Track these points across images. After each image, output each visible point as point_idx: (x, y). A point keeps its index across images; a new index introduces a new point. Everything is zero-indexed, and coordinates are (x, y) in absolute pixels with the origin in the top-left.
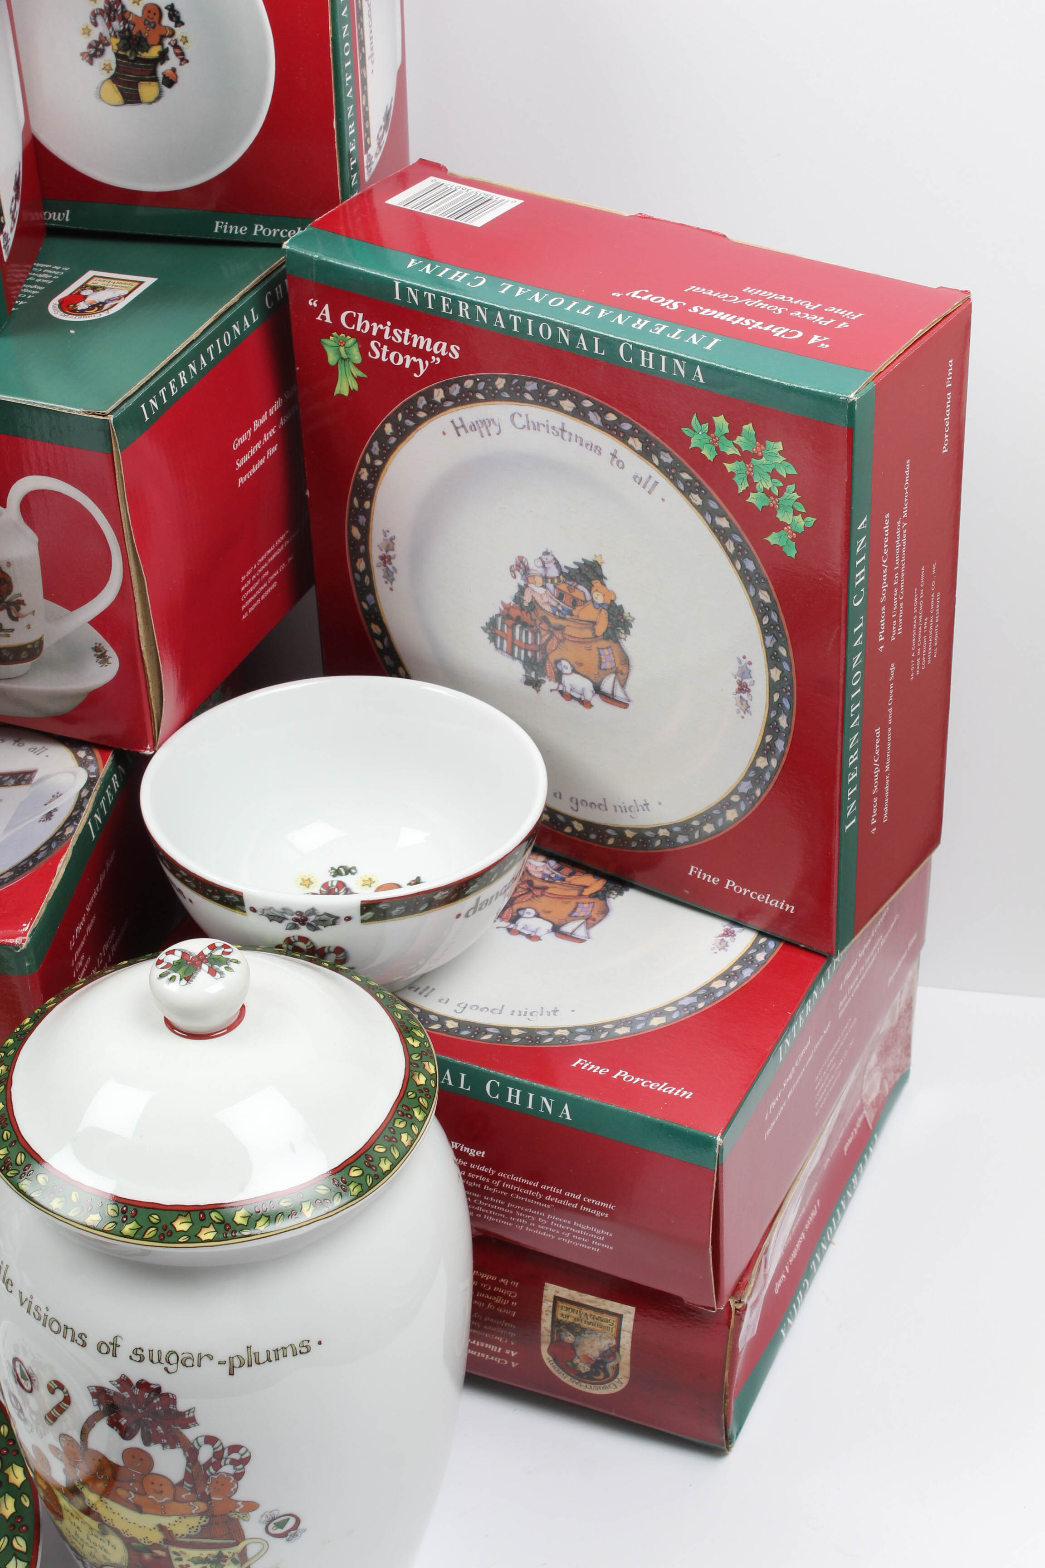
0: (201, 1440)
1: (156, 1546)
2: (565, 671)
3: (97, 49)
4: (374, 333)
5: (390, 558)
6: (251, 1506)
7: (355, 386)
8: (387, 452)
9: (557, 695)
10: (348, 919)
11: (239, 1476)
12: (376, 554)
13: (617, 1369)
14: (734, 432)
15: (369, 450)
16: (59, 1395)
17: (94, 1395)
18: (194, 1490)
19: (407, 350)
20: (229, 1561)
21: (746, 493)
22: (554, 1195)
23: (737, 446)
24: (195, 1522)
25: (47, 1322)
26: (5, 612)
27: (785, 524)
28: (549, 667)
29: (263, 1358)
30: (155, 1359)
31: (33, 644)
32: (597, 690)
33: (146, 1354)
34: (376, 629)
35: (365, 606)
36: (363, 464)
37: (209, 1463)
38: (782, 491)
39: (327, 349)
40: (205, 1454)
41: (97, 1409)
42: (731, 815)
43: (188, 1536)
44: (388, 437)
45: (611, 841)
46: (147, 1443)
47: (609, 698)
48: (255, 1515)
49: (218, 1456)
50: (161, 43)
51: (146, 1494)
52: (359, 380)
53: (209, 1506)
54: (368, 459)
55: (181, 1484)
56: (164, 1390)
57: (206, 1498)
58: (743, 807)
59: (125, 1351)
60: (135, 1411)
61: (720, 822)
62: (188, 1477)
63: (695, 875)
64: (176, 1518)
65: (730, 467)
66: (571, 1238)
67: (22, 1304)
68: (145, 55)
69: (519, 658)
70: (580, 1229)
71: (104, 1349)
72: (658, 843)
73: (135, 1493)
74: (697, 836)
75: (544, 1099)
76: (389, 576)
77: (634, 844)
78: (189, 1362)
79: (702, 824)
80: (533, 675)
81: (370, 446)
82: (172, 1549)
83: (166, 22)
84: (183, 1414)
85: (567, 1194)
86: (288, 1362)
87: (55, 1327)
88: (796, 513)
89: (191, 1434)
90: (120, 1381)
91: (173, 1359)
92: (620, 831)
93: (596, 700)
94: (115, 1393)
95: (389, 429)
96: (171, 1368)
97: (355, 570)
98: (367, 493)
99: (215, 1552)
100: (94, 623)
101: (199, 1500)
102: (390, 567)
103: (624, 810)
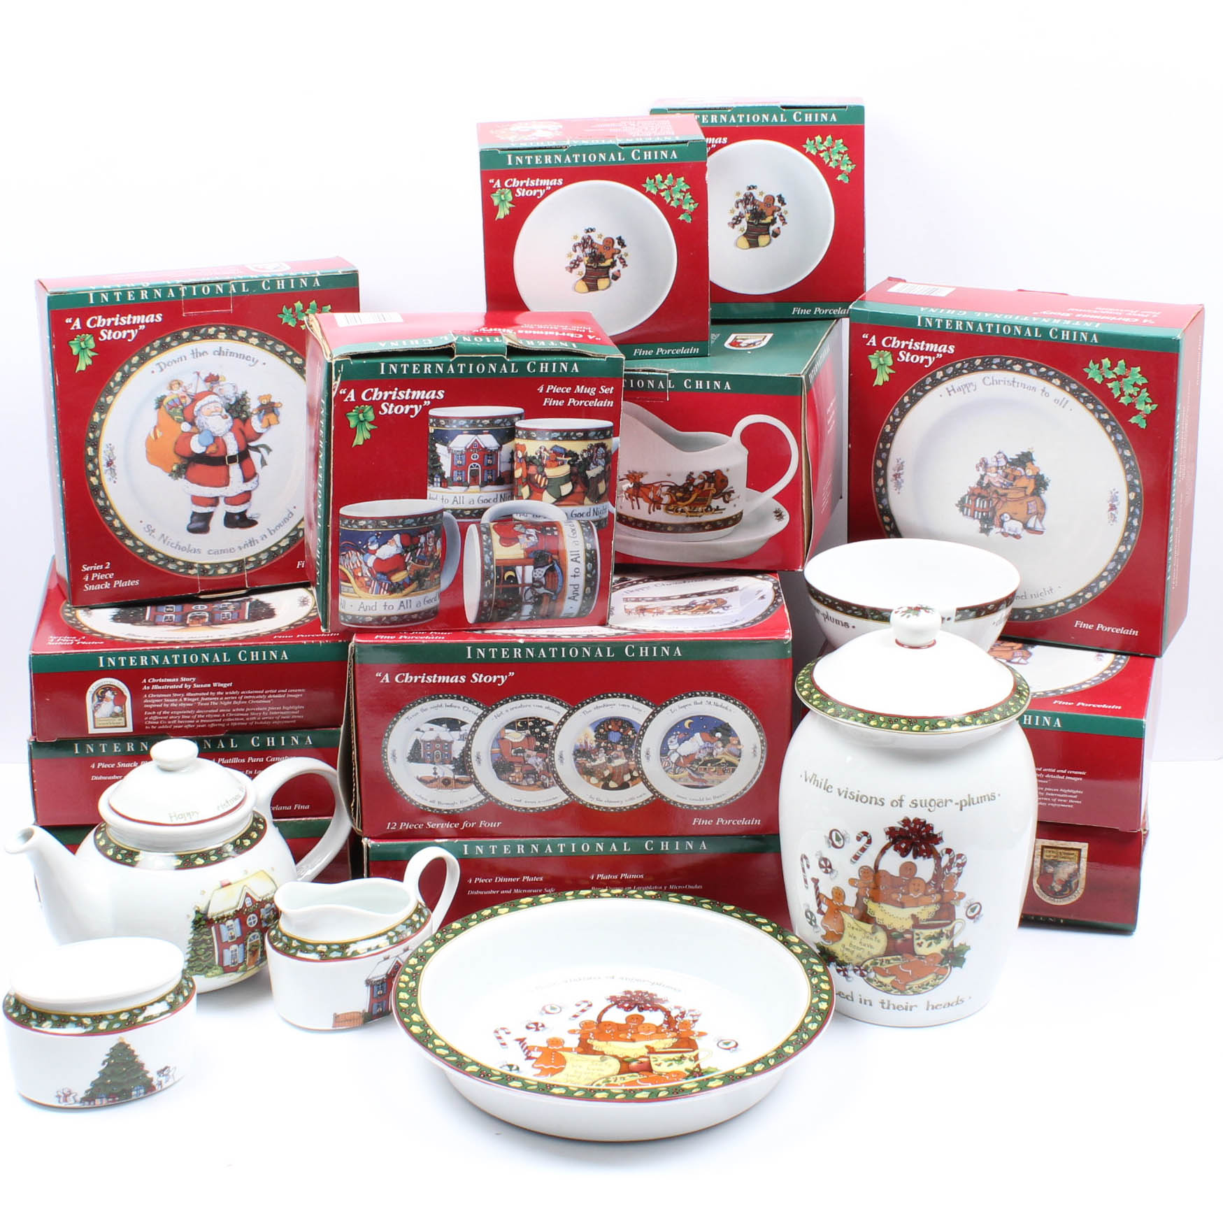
0: (944, 851)
1: (907, 931)
2: (1006, 520)
3: (737, 220)
4: (902, 347)
5: (900, 474)
6: (962, 895)
7: (887, 379)
8: (904, 412)
9: (1000, 534)
10: (949, 619)
11: (959, 875)
12: (891, 472)
13: (1077, 884)
14: (1114, 365)
15: (892, 414)
16: (865, 839)
17: (887, 833)
18: (936, 886)
19: (920, 353)
20: (944, 937)
21: (1119, 398)
22: (1051, 773)
23: (1115, 373)
24: (933, 908)
25: (858, 798)
26: (722, 499)
27: (1140, 411)
28: (996, 521)
29: (975, 801)
30: (923, 805)
31: (736, 515)
32: (1025, 527)
33: (918, 803)
34: (886, 519)
35: (881, 507)
36: (888, 423)
37: (946, 866)
38: (1139, 393)
39: (871, 360)
40: (945, 860)
41: (888, 841)
42: (1103, 584)
43: (928, 920)
44: (906, 404)
45: (1028, 617)
46: (915, 857)
47: (1032, 531)
48: (963, 903)
49: (951, 861)
50: (773, 215)
51: (909, 893)
52: (890, 375)
53: (942, 896)
54: (891, 419)
55: (929, 883)
56: (927, 823)
57: (941, 891)
58: (1110, 579)
59: (906, 803)
60: (910, 838)
61: (1096, 590)
62: (935, 877)
63: (1078, 626)
64: (922, 907)
65: (1110, 385)
66: (1057, 802)
67: (840, 794)
68: (763, 221)
69: (977, 518)
70: (1063, 793)
71: (895, 804)
72: (1057, 611)
73: (903, 894)
74: (1081, 602)
75: (1045, 718)
76: (898, 486)
77: (1042, 616)
78: (941, 805)
79: (1084, 594)
80: (986, 526)
81: (894, 411)
82: (917, 931)
83: (777, 204)
84: (936, 835)
85: (1058, 771)
86: (986, 804)
87: (864, 799)
88: (1146, 403)
89: (939, 848)
90: (903, 821)
91: (933, 803)
92: (1033, 609)
93: (1024, 533)
94: (901, 829)
95: (906, 399)
96: (932, 809)
97: (876, 486)
98: (889, 439)
99: (938, 930)
100: (775, 497)
101: (937, 892)
102: (899, 480)
103: (1036, 596)
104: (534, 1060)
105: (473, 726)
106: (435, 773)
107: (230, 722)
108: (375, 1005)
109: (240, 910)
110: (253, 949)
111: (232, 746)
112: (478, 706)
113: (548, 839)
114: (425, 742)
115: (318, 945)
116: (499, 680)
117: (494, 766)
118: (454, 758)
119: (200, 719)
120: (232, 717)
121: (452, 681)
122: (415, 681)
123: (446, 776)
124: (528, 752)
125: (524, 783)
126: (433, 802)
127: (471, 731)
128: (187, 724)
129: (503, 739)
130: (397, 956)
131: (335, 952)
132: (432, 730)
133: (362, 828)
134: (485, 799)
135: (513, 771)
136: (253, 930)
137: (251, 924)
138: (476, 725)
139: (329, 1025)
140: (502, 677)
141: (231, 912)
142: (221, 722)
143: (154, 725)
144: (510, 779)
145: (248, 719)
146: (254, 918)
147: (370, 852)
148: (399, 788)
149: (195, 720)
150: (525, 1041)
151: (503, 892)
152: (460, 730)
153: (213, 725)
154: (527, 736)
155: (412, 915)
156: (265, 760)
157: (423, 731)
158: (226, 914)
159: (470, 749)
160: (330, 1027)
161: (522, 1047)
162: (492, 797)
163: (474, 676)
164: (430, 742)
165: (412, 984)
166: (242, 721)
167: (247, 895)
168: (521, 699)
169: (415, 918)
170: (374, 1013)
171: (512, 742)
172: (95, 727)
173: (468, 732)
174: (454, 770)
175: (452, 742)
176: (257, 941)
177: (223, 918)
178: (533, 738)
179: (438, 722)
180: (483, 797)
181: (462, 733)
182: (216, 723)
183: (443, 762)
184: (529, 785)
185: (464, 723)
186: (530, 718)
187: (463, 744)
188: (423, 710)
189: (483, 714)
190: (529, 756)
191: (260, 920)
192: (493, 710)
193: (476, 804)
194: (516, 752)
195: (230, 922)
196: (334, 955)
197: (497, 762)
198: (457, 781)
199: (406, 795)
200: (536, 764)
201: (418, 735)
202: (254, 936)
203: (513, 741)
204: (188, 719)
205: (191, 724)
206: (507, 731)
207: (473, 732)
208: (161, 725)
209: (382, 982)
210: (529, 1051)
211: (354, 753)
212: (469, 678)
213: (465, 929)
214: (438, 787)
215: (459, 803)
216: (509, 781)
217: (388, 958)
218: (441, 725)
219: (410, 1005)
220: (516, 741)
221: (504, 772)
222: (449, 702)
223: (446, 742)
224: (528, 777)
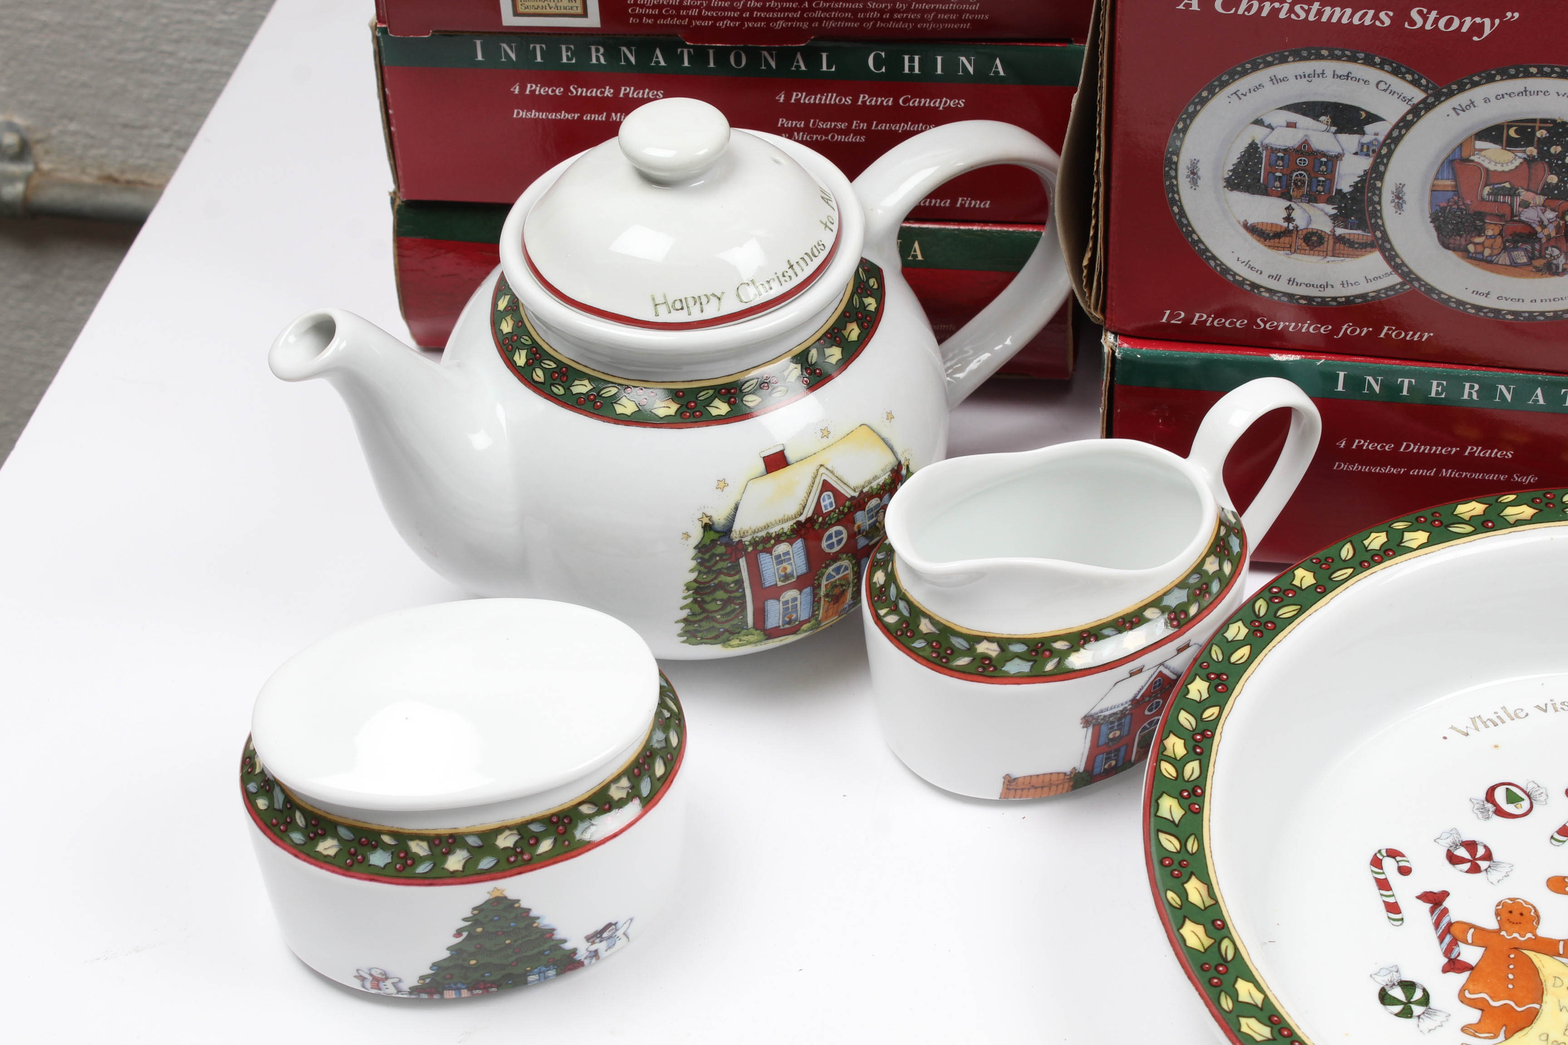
104: (1465, 975)
105: (1396, 126)
106: (1289, 219)
107: (820, 20)
108: (1100, 758)
109: (808, 520)
110: (837, 591)
111: (824, 68)
112: (1415, 83)
113: (1540, 377)
114: (1273, 150)
115: (979, 639)
116: (1477, 29)
117: (1434, 219)
118: (1339, 192)
119: (752, 10)
120: (824, 10)
121: (1356, 21)
122: (1264, 13)
123: (1314, 226)
124: (1525, 195)
125: (1504, 259)
126: (1278, 278)
127: (1389, 136)
128: (723, 18)
129: (1468, 160)
130: (1162, 664)
131: (1017, 661)
132: (1291, 125)
133: (1103, 312)
134: (1402, 284)
135: (1480, 232)
136: (835, 558)
137: (831, 546)
138: (1405, 125)
139: (995, 791)
140: (1487, 21)
141: (787, 527)
142: (801, 19)
143: (649, 16)
144: (1471, 248)
145: (861, 15)
146: (838, 533)
147: (1118, 368)
148: (1200, 241)
149: (742, 11)
150: (1447, 903)
151: (1414, 472)
152: (1362, 133)
153: (780, 24)
154: (1529, 161)
155: (1203, 562)
156: (896, 102)
157: (1270, 127)
158: (774, 530)
159: (1381, 176)
160: (997, 797)
161: (1437, 924)
162: (1418, 279)
163: (1414, 14)
164: (1285, 151)
165: (1192, 769)
166: (847, 20)
167: (826, 486)
168: (1528, 75)
169: (1211, 566)
170: (1097, 771)
171: (1487, 170)
172: (516, 14)
173: (1381, 138)
174: (1334, 218)
175: (1339, 157)
176: (845, 578)
177: (767, 539)
178: (1541, 167)
179: (1311, 109)
180: (1395, 279)
181: (1366, 139)
182: (787, 19)
183: (1312, 198)
184: (1514, 264)
185: (1373, 118)
186: (1544, 121)
187: (1365, 163)
188: (1274, 80)
189: (1424, 101)
190: (1526, 205)
191: (852, 536)
192: (1451, 94)
193: (1378, 291)
194: (1495, 193)
195: (782, 548)
196: (1014, 667)
197: (1443, 209)
198: (1340, 239)
199: (1214, 258)
200: (1541, 223)
201: (1258, 134)
202: (837, 570)
203: (1492, 167)
204: (724, 9)
205: (732, 19)
206: (1479, 144)
207: (1393, 140)
208: (665, 17)
209: (1123, 714)
210: (1454, 942)
211: (1099, 156)
212: (1402, 16)
213: (1325, 593)
214: (1291, 249)
215: (1337, 285)
216: (1468, 251)
217: (1140, 671)
218: (1316, 117)
219: (1184, 845)
220: (1499, 168)
221: (1457, 232)
222: (1343, 67)
223: (1324, 155)
224: (1516, 248)
